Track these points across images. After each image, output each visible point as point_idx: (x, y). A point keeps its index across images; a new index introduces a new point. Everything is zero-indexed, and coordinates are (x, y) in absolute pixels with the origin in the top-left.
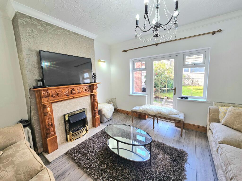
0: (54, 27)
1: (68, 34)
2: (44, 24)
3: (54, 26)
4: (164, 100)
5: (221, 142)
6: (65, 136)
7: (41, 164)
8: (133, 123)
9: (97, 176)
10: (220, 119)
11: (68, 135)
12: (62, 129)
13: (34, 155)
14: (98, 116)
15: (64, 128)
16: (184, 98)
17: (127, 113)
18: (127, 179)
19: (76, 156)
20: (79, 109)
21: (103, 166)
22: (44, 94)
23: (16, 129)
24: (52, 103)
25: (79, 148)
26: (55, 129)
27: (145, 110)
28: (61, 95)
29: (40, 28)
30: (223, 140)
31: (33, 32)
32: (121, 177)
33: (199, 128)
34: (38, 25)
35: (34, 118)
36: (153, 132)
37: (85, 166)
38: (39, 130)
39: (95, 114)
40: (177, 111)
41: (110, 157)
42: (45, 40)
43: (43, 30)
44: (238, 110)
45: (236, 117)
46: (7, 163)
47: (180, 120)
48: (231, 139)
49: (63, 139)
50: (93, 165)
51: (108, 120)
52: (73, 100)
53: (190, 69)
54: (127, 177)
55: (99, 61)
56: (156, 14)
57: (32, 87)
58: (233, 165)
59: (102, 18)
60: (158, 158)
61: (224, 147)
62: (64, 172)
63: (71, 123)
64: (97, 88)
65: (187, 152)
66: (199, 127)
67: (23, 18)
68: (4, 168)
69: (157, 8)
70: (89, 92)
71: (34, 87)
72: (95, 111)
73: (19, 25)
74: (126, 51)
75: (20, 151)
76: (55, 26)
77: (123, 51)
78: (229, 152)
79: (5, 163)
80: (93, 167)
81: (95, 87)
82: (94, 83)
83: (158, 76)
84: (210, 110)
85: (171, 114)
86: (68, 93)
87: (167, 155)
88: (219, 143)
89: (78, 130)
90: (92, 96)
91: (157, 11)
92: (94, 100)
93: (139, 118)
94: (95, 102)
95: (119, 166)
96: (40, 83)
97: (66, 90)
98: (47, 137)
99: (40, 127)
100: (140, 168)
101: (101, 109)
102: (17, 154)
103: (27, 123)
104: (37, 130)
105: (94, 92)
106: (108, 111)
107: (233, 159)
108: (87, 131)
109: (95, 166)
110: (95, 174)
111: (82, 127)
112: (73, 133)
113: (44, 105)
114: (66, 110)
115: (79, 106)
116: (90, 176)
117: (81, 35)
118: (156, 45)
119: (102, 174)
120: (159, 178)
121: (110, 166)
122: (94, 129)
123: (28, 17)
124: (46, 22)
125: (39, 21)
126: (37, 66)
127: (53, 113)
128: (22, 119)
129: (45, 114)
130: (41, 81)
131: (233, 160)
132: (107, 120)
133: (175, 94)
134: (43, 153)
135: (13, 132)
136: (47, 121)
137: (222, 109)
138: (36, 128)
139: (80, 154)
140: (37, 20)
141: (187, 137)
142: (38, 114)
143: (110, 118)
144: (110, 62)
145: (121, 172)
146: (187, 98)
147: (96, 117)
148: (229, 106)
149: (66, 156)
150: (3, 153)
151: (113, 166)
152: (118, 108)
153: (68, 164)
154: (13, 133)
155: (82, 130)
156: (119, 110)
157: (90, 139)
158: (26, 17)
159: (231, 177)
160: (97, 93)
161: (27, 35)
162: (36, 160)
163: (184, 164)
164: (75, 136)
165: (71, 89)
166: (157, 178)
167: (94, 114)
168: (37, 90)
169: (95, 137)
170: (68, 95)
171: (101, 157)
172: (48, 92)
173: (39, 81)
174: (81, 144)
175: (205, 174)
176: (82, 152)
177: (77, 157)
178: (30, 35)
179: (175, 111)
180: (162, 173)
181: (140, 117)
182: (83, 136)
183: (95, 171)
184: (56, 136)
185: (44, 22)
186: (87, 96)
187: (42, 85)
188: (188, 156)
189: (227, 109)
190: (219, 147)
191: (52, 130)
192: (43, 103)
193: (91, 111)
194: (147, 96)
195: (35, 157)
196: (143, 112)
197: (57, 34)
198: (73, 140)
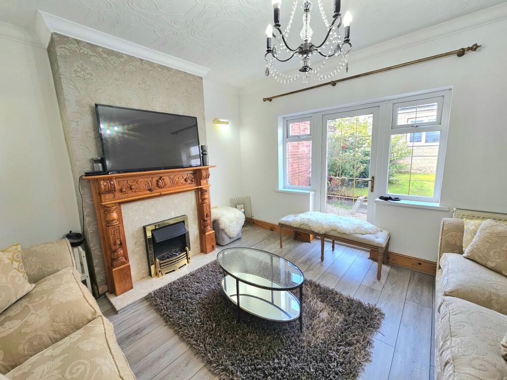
0: (121, 58)
1: (150, 70)
2: (102, 53)
3: (123, 55)
4: (358, 203)
5: (451, 292)
6: (147, 267)
7: (94, 309)
8: (281, 248)
9: (197, 341)
10: (464, 245)
11: (152, 265)
12: (141, 253)
13: (85, 294)
14: (210, 232)
15: (145, 251)
16: (390, 198)
17: (272, 228)
18: (250, 350)
19: (162, 303)
20: (173, 215)
21: (209, 325)
22: (105, 186)
23: (58, 248)
24: (120, 203)
25: (170, 289)
26: (128, 253)
27: (306, 222)
28: (138, 190)
29: (97, 62)
30: (454, 289)
31: (84, 70)
32: (240, 346)
33: (420, 264)
34: (93, 56)
35: (90, 230)
36: (319, 268)
37: (178, 321)
38: (99, 252)
39: (205, 227)
40: (373, 226)
41: (224, 309)
42: (105, 84)
43: (101, 64)
44: (502, 227)
45: (494, 243)
46: (39, 302)
47: (375, 245)
48: (475, 288)
49: (143, 271)
50: (191, 322)
51: (232, 240)
52: (161, 199)
53: (424, 134)
54: (251, 347)
55: (216, 121)
56: (305, 22)
57: (84, 174)
58: (457, 337)
59: (212, 33)
60: (319, 317)
61: (452, 303)
62: (139, 329)
63: (157, 242)
64: (208, 176)
65: (383, 311)
66: (420, 262)
67: (65, 45)
68: (34, 310)
69: (307, 10)
70: (193, 185)
71: (87, 174)
72: (205, 221)
73: (58, 57)
74: (270, 99)
75: (62, 284)
76: (125, 54)
77: (265, 100)
78: (458, 312)
79: (37, 303)
80: (191, 325)
81: (204, 174)
82: (203, 165)
83: (347, 150)
84: (445, 226)
85: (358, 232)
86: (152, 185)
87: (338, 314)
88: (446, 295)
89: (171, 256)
90: (200, 193)
91: (307, 17)
92: (203, 200)
93: (295, 239)
94: (204, 205)
95: (239, 326)
96: (99, 166)
97: (146, 179)
98: (112, 266)
99: (101, 248)
100: (279, 334)
101: (218, 218)
102: (57, 290)
103: (78, 238)
104: (95, 252)
105: (202, 184)
106: (232, 223)
107: (460, 325)
108: (188, 259)
109: (195, 324)
110: (192, 338)
111: (179, 252)
112: (161, 262)
113: (105, 206)
114: (147, 217)
115: (173, 212)
116: (183, 341)
117: (176, 70)
118: (331, 84)
119: (205, 337)
120: (313, 355)
121: (223, 325)
122: (204, 256)
123: (73, 42)
124: (107, 49)
125: (93, 47)
126: (92, 134)
127: (122, 223)
128: (71, 232)
129: (109, 223)
130: (100, 163)
131: (459, 328)
132: (229, 240)
133: (372, 191)
134: (107, 294)
135: (52, 253)
136: (111, 237)
137: (470, 225)
138: (93, 249)
139: (171, 300)
140: (90, 46)
141: (390, 282)
142: (97, 224)
143: (237, 235)
144: (238, 123)
145: (241, 337)
146: (397, 199)
147: (206, 234)
148: (484, 218)
149: (145, 301)
150: (35, 288)
151: (227, 326)
152: (254, 218)
153: (148, 316)
154: (53, 255)
155: (179, 258)
156: (257, 221)
157: (193, 275)
158: (70, 42)
159: (446, 360)
160: (208, 187)
161: (73, 75)
162: (87, 301)
163: (371, 334)
164: (164, 267)
165: (157, 178)
166: (308, 354)
167: (202, 227)
168: (94, 179)
169: (202, 271)
170: (150, 190)
171: (207, 309)
172: (112, 183)
173: (96, 161)
174: (174, 283)
175: (412, 356)
176: (175, 296)
177: (165, 305)
178: (79, 76)
179: (369, 226)
180: (320, 347)
181: (298, 236)
182: (179, 268)
183: (193, 331)
184: (129, 266)
185: (103, 48)
186: (188, 193)
187: (101, 169)
188: (383, 318)
189: (479, 225)
190: (442, 303)
191: (122, 254)
192: (103, 204)
193: (197, 222)
194: (312, 193)
195: (86, 297)
196: (301, 227)
197: (128, 71)
198: (160, 274)
